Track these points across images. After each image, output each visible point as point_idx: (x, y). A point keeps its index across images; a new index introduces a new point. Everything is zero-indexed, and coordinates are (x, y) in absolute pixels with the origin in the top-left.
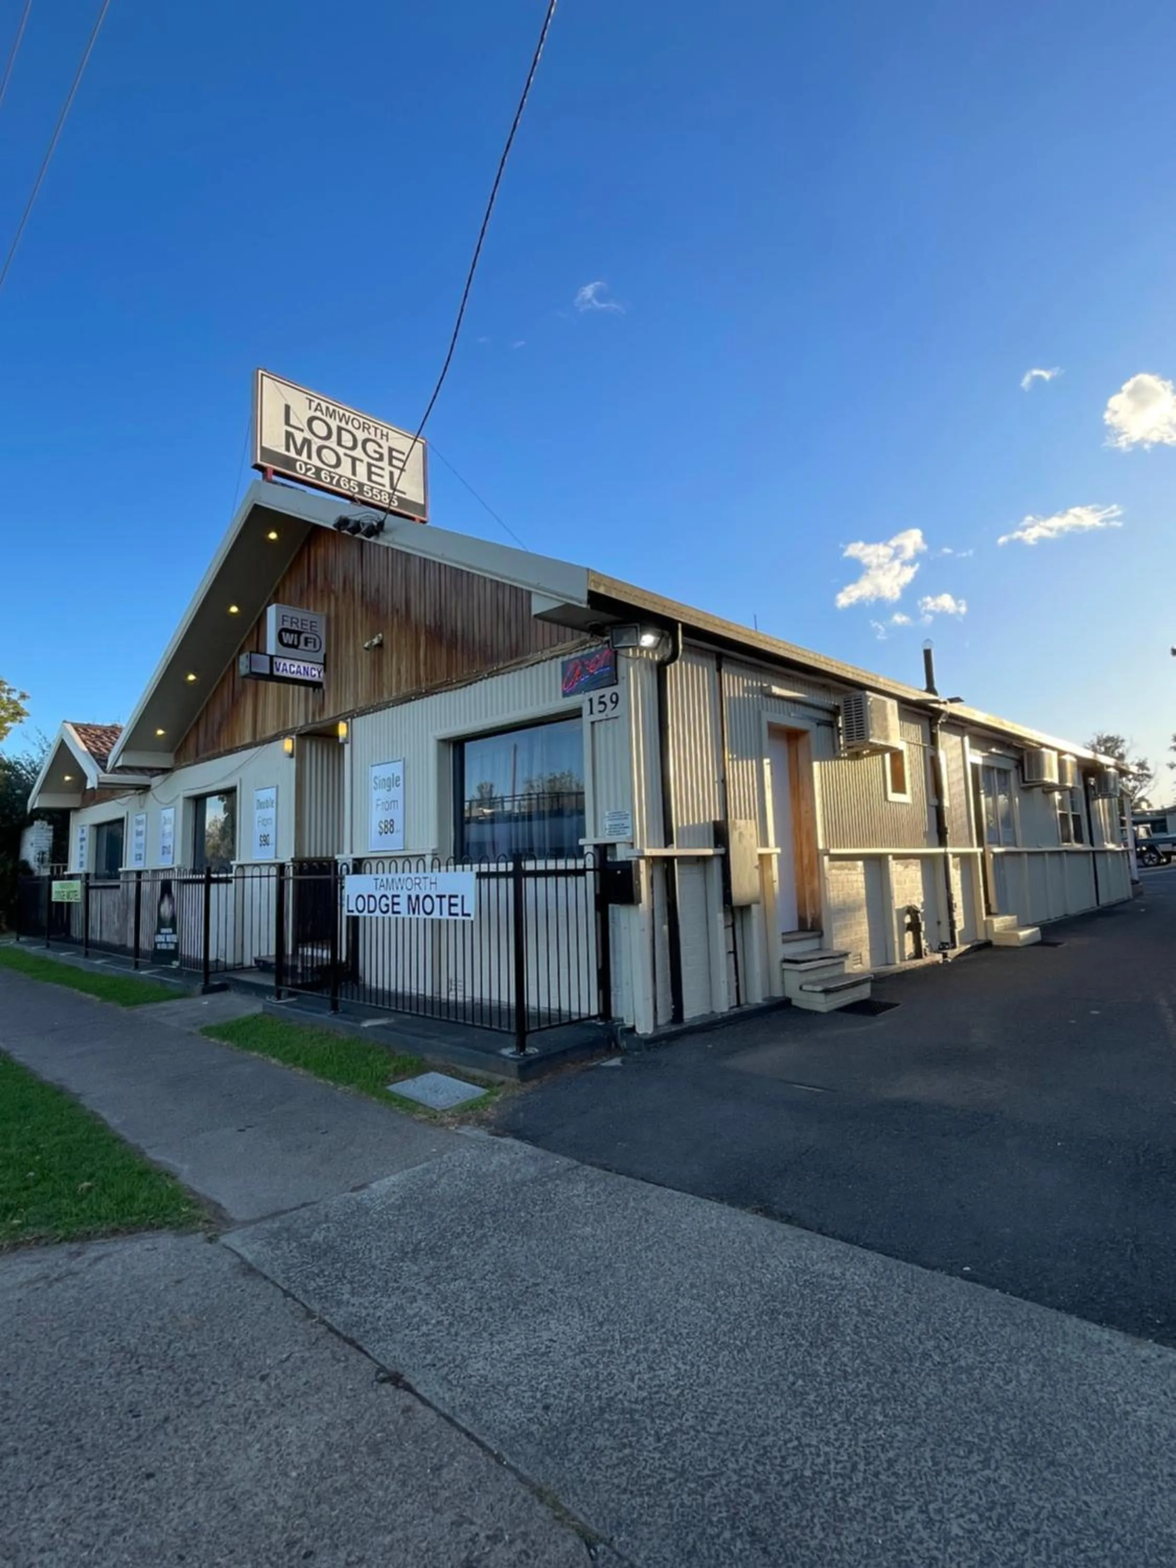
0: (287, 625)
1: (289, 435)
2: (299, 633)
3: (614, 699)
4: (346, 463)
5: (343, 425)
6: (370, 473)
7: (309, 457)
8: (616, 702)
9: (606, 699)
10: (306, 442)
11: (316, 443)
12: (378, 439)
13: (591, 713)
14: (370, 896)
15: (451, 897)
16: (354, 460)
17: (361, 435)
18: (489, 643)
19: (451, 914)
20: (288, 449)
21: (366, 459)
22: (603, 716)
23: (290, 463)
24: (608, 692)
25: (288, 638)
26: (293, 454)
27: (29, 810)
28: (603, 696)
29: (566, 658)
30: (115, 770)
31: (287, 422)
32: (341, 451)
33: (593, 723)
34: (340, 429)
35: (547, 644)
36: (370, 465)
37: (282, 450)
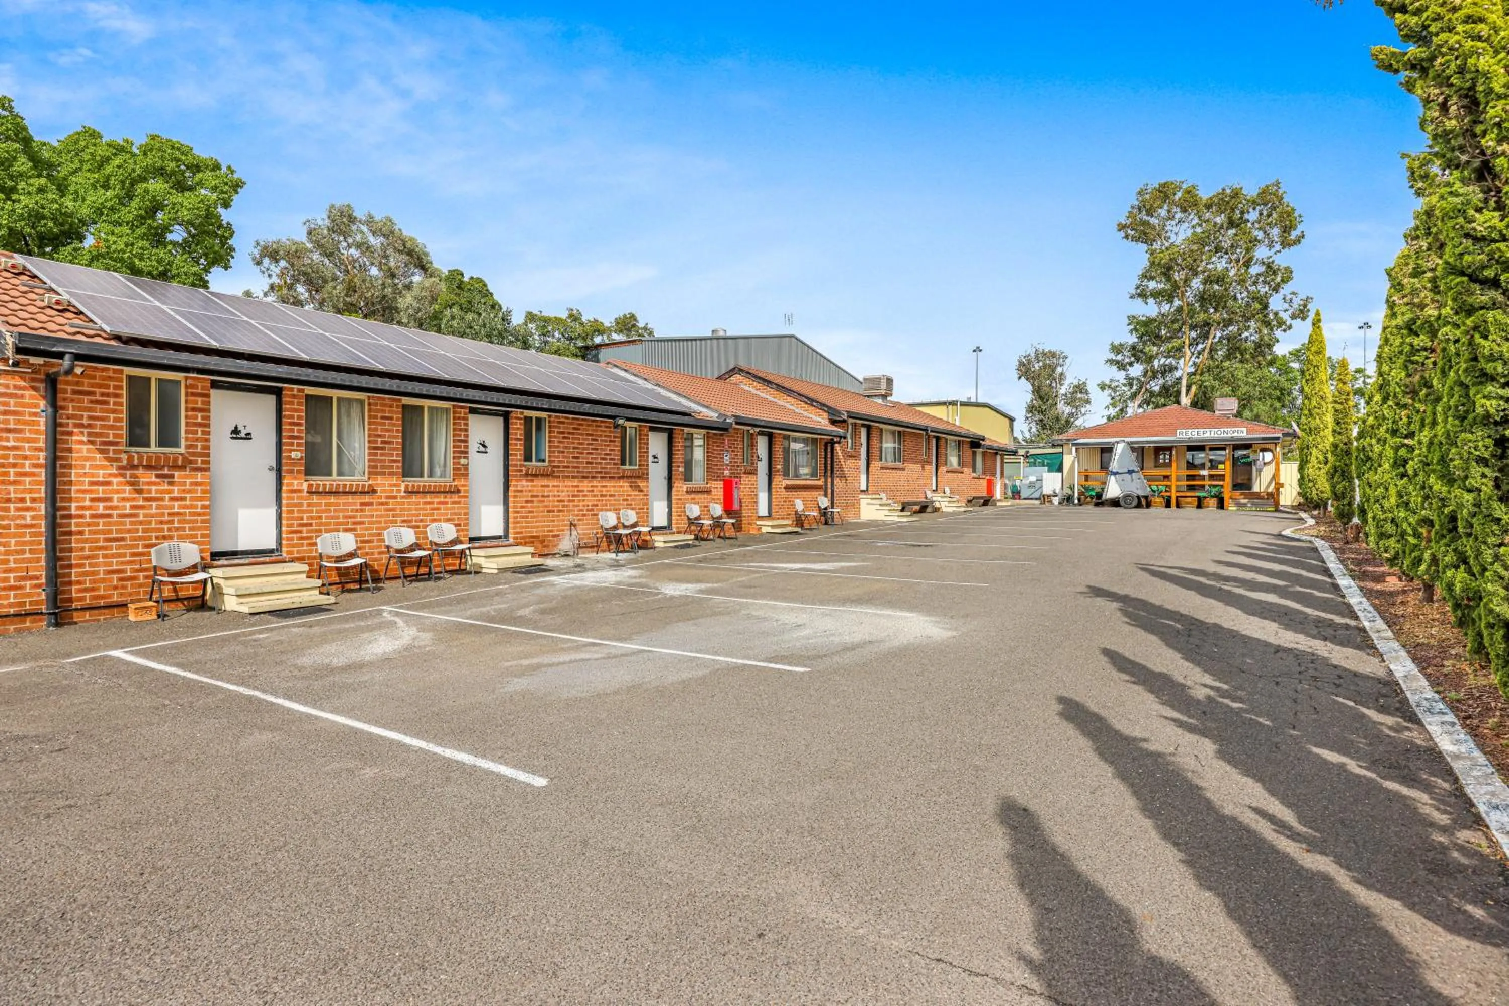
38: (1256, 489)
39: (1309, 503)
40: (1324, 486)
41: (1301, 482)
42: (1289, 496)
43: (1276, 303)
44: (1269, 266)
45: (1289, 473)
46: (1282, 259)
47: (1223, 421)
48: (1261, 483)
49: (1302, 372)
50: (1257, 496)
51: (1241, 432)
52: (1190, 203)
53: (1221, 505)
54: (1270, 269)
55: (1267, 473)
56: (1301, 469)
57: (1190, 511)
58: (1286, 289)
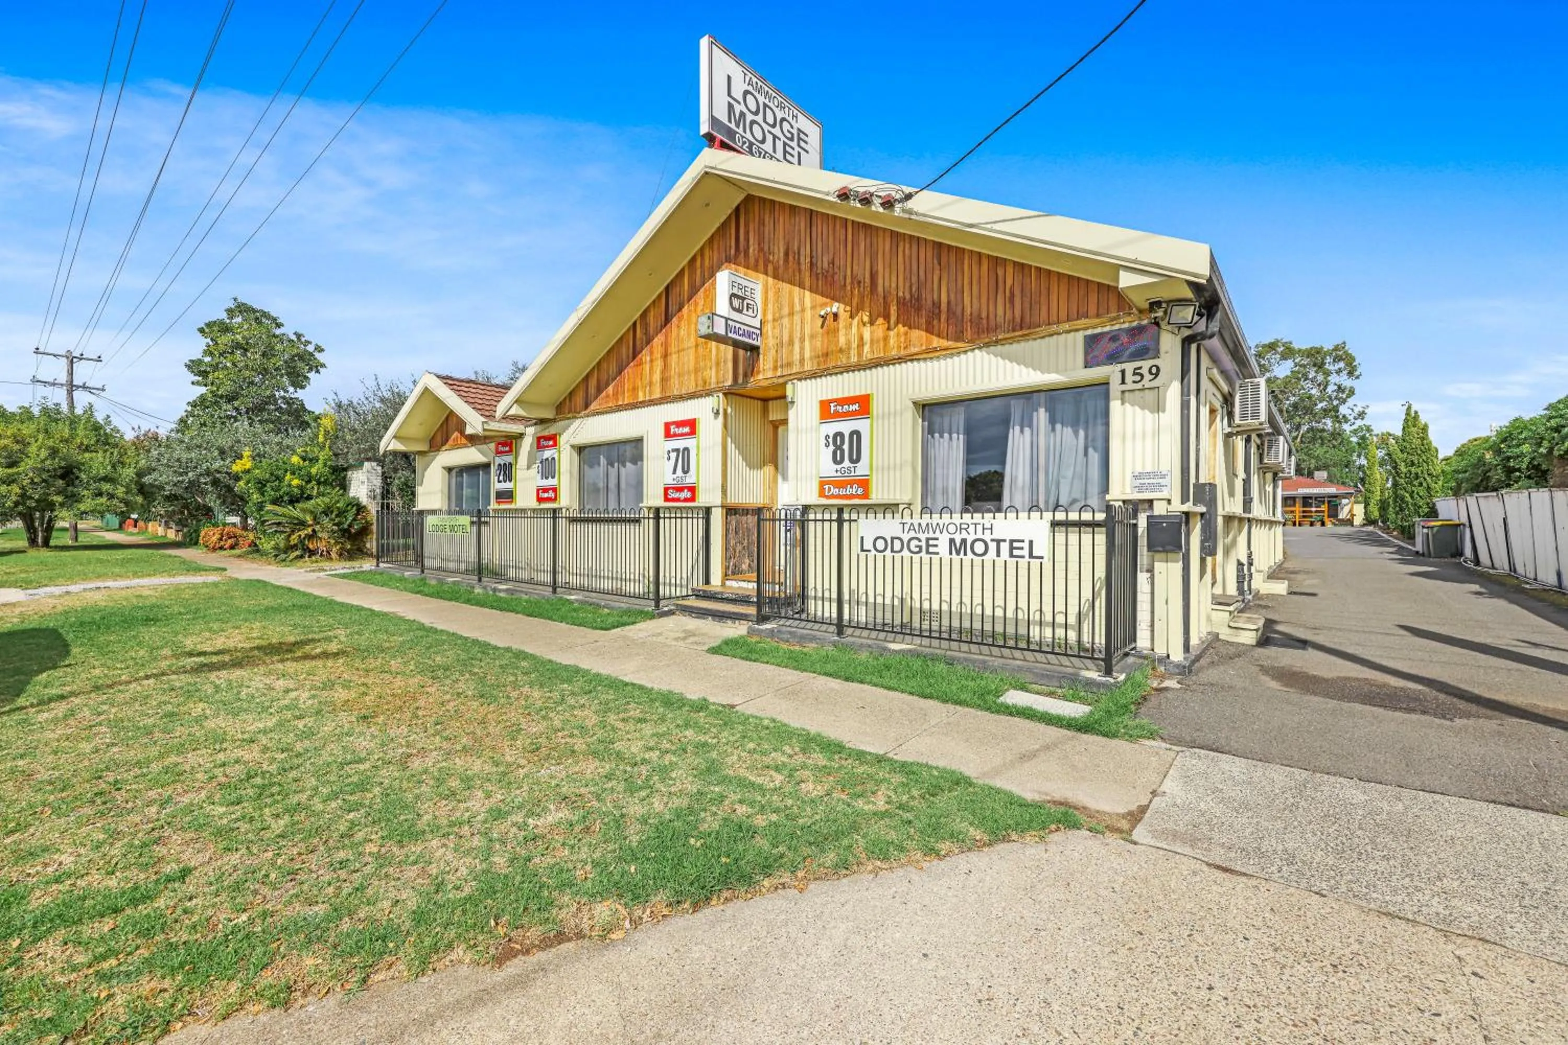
0: (735, 291)
1: (730, 106)
2: (743, 299)
3: (1154, 370)
4: (769, 138)
5: (767, 101)
6: (785, 152)
7: (745, 131)
8: (1157, 375)
9: (1145, 371)
10: (742, 114)
11: (749, 117)
12: (790, 119)
13: (1123, 382)
14: (893, 539)
15: (1012, 541)
16: (775, 137)
17: (779, 115)
18: (984, 315)
19: (1011, 555)
20: (730, 121)
21: (783, 138)
22: (1139, 386)
23: (731, 134)
24: (1146, 365)
25: (736, 303)
26: (733, 126)
27: (381, 451)
28: (1140, 368)
29: (1089, 332)
30: (505, 418)
31: (729, 95)
32: (766, 127)
33: (1123, 392)
34: (765, 105)
35: (1063, 315)
36: (785, 144)
37: (726, 121)
38: (1340, 517)
39: (1369, 521)
40: (1376, 514)
41: (1366, 513)
42: (1358, 520)
43: (1343, 410)
44: (1339, 387)
45: (1359, 510)
46: (1347, 382)
47: (1319, 484)
48: (1343, 514)
49: (1359, 444)
50: (1342, 520)
51: (1332, 490)
52: (1289, 352)
53: (1323, 524)
54: (1340, 389)
55: (1346, 509)
56: (1365, 507)
57: (1306, 528)
58: (1350, 402)
